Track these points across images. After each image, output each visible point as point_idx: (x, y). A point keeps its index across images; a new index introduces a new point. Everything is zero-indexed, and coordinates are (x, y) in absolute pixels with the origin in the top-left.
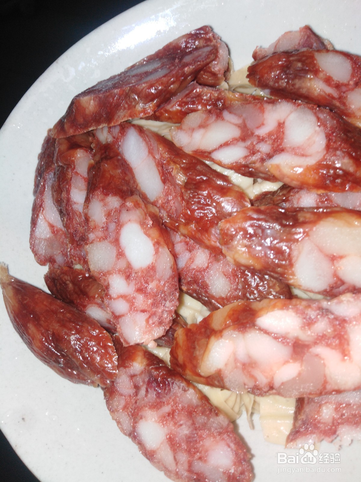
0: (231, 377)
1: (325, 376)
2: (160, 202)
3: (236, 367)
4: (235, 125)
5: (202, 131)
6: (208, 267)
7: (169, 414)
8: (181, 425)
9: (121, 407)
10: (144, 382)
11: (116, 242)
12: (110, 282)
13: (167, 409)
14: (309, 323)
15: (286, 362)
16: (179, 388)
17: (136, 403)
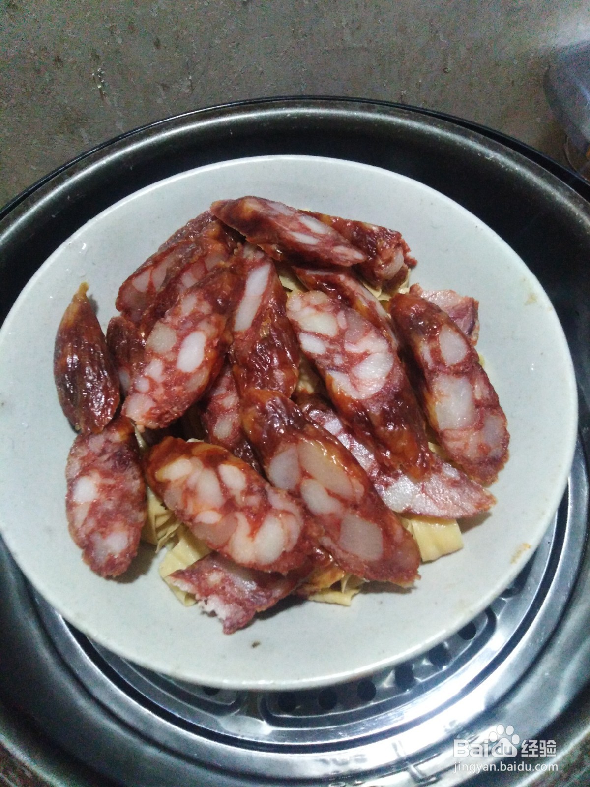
0: (172, 492)
1: (230, 538)
2: (238, 336)
3: (181, 487)
4: (339, 327)
5: (313, 311)
6: (228, 410)
7: (109, 486)
8: (110, 500)
9: (82, 456)
10: (112, 450)
11: (182, 338)
12: (152, 363)
13: (111, 482)
14: (249, 492)
15: (214, 509)
16: (132, 473)
17: (94, 461)
